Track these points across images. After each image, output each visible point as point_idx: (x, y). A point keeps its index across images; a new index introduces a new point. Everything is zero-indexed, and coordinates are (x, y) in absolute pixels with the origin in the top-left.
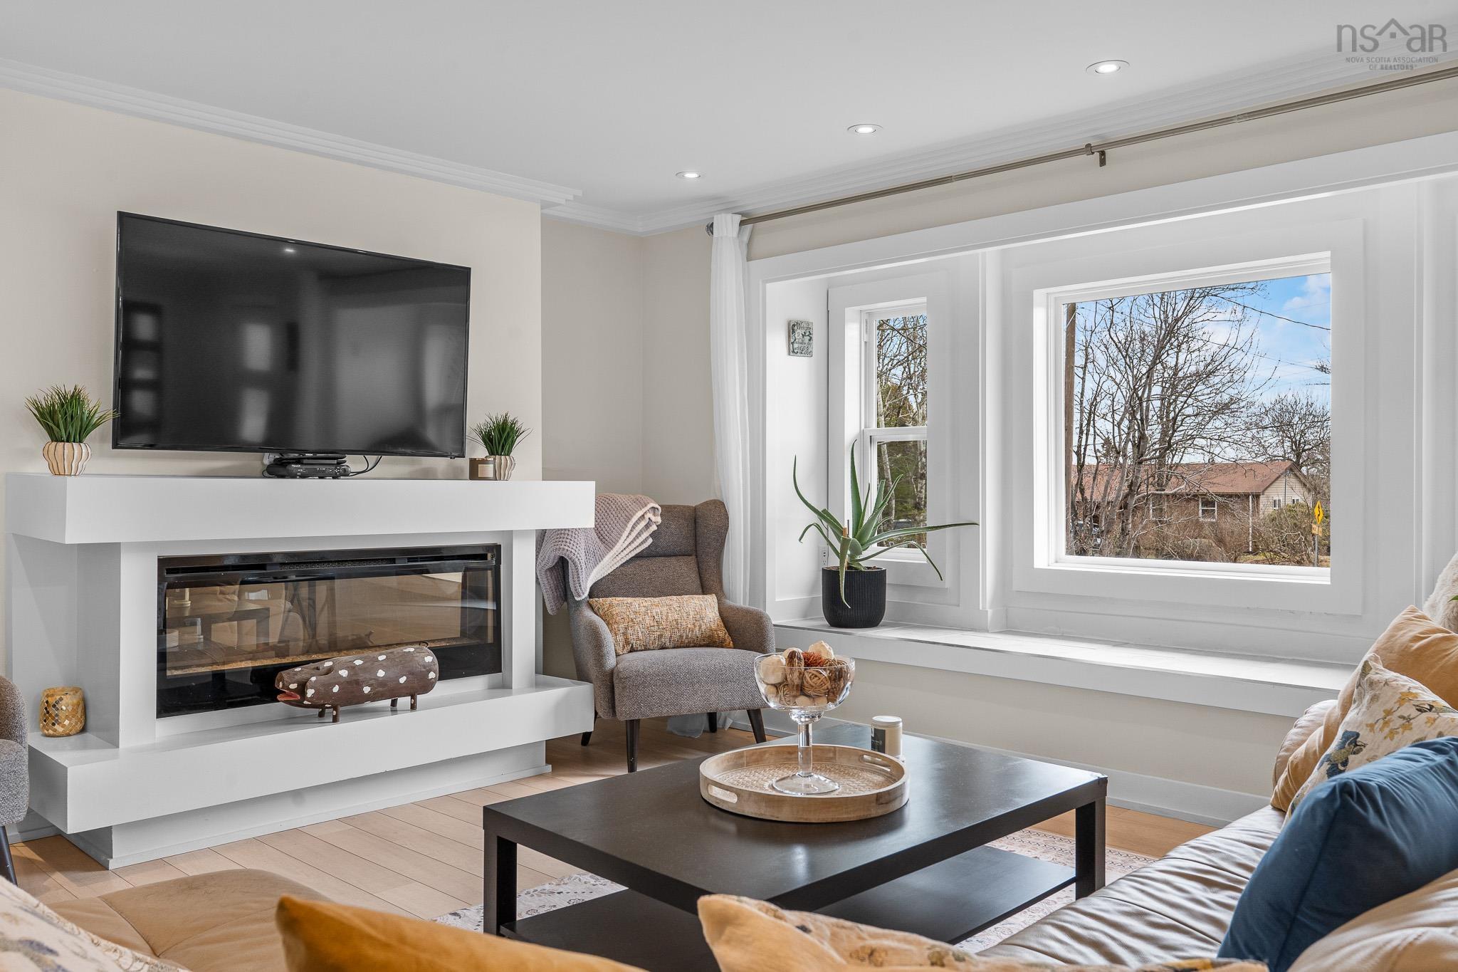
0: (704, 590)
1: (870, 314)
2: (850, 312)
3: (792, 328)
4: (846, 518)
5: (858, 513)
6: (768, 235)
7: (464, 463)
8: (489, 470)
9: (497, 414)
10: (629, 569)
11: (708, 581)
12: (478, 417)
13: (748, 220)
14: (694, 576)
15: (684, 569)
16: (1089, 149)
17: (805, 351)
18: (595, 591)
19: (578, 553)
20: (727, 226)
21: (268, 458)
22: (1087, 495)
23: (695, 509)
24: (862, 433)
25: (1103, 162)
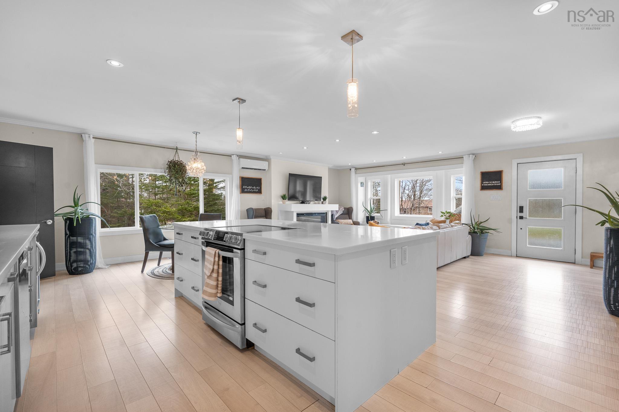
0: (350, 219)
1: (372, 181)
2: (369, 181)
3: (361, 183)
4: (369, 209)
5: (371, 209)
6: (358, 171)
7: (321, 202)
8: (324, 203)
9: (324, 196)
10: (340, 216)
11: (350, 218)
12: (322, 196)
13: (356, 169)
14: (348, 217)
15: (347, 216)
16: (402, 164)
17: (363, 186)
18: (337, 218)
19: (335, 213)
20: (353, 170)
21: (301, 202)
22: (403, 207)
23: (348, 208)
24: (371, 198)
25: (404, 165)
